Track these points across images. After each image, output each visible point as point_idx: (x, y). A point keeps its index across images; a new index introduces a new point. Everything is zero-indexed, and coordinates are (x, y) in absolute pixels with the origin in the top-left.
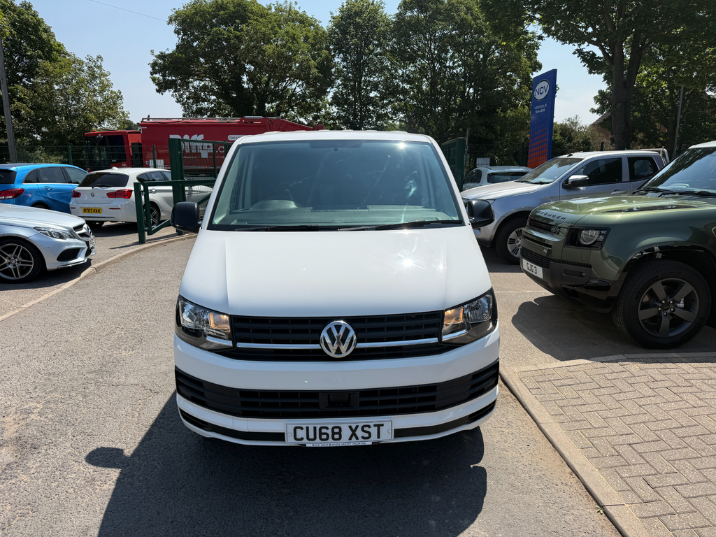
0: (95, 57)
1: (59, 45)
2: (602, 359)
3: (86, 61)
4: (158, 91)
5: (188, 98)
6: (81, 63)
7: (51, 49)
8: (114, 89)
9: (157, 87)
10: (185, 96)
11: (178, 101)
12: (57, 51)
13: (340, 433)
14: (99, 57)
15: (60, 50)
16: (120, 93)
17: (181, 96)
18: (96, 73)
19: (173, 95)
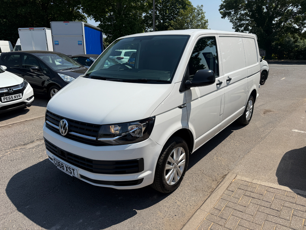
0: (200, 6)
1: (189, 3)
2: (299, 191)
3: (196, 8)
4: (222, 18)
5: (235, 20)
6: (195, 9)
7: (186, 4)
8: (206, 19)
9: (222, 16)
10: (234, 19)
11: (231, 21)
12: (188, 5)
13: (63, 167)
14: (202, 6)
15: (189, 4)
16: (207, 20)
17: (232, 19)
18: (200, 12)
19: (228, 19)
